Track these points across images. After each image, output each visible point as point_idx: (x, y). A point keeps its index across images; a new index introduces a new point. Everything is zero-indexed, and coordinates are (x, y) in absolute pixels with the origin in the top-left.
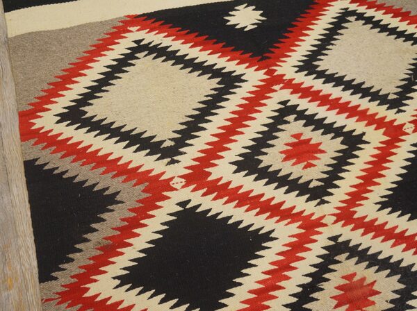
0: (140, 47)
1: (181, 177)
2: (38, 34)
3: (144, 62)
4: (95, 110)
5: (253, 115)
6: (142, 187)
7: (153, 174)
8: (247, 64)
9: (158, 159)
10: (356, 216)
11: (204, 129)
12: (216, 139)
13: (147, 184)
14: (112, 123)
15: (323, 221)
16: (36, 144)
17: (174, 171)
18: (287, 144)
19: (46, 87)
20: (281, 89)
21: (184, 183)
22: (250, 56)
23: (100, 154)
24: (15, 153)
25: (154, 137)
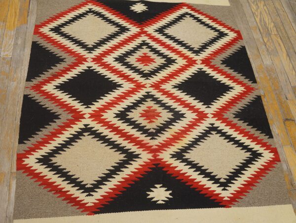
0: (90, 11)
1: (92, 58)
3: (90, 16)
4: (65, 30)
5: (129, 43)
6: (75, 58)
7: (81, 55)
9: (84, 50)
10: (161, 88)
11: (106, 44)
12: (110, 48)
13: (77, 58)
14: (70, 35)
15: (145, 86)
16: (39, 36)
17: (90, 56)
18: (140, 56)
19: (48, 18)
20: (144, 36)
21: (92, 61)
22: (136, 22)
23: (62, 44)
24: (30, 38)
25: (85, 43)
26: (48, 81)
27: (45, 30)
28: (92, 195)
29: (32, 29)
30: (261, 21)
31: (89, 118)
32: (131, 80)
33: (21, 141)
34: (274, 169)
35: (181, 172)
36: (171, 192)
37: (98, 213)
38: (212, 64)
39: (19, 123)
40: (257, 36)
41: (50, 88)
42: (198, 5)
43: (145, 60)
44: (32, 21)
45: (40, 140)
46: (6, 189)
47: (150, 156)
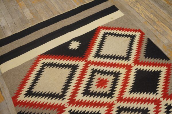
0: (44, 65)
1: (67, 103)
2: (12, 70)
3: (47, 69)
4: (36, 89)
5: (84, 76)
6: (56, 110)
7: (58, 105)
8: (78, 60)
9: (59, 100)
10: (123, 98)
11: (70, 86)
12: (75, 88)
13: (57, 108)
14: (42, 92)
15: (114, 103)
16: (20, 106)
17: (64, 102)
18: (97, 83)
19: (18, 86)
20: (91, 65)
21: (68, 105)
22: (79, 58)
23: (41, 103)
24: (14, 111)
25: (56, 93)
27: (22, 98)
29: (11, 103)
38: (140, 61)
42: (107, 24)
43: (102, 83)
44: (7, 95)
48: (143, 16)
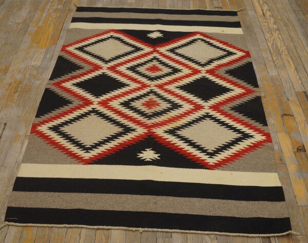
0: (111, 37)
3: (110, 41)
4: (88, 49)
5: (141, 58)
6: (92, 67)
7: (98, 65)
8: (147, 47)
9: (102, 62)
10: (164, 88)
11: (121, 58)
12: (124, 61)
13: (94, 66)
15: (150, 86)
16: (65, 53)
17: (105, 65)
18: (149, 67)
19: (75, 41)
20: (156, 54)
21: (107, 69)
22: (150, 45)
23: (83, 58)
25: (103, 57)
26: (67, 80)
27: (71, 49)
28: (89, 152)
29: (59, 47)
30: (273, 45)
31: (98, 104)
32: (139, 82)
33: (37, 116)
34: (264, 147)
35: (171, 143)
36: (159, 155)
37: (92, 164)
38: (216, 73)
39: (38, 105)
40: (266, 55)
41: (68, 85)
42: (211, 33)
44: (61, 43)
45: (54, 116)
46: (19, 145)
47: (145, 131)
48: (270, 44)
